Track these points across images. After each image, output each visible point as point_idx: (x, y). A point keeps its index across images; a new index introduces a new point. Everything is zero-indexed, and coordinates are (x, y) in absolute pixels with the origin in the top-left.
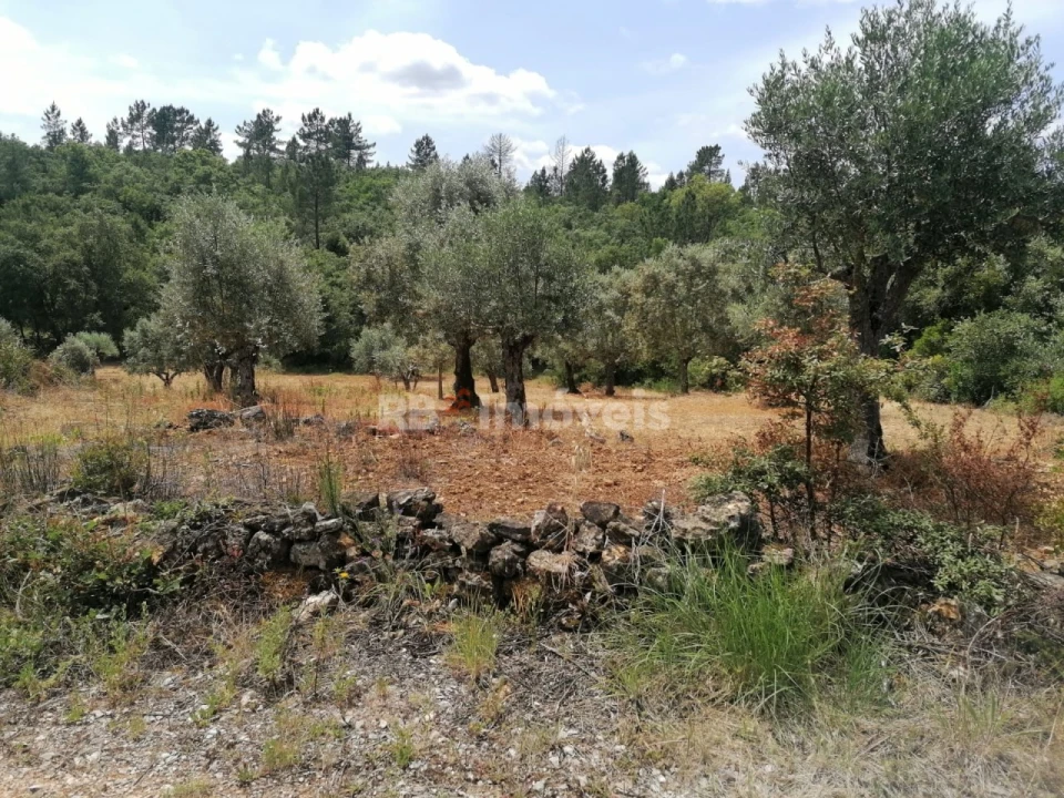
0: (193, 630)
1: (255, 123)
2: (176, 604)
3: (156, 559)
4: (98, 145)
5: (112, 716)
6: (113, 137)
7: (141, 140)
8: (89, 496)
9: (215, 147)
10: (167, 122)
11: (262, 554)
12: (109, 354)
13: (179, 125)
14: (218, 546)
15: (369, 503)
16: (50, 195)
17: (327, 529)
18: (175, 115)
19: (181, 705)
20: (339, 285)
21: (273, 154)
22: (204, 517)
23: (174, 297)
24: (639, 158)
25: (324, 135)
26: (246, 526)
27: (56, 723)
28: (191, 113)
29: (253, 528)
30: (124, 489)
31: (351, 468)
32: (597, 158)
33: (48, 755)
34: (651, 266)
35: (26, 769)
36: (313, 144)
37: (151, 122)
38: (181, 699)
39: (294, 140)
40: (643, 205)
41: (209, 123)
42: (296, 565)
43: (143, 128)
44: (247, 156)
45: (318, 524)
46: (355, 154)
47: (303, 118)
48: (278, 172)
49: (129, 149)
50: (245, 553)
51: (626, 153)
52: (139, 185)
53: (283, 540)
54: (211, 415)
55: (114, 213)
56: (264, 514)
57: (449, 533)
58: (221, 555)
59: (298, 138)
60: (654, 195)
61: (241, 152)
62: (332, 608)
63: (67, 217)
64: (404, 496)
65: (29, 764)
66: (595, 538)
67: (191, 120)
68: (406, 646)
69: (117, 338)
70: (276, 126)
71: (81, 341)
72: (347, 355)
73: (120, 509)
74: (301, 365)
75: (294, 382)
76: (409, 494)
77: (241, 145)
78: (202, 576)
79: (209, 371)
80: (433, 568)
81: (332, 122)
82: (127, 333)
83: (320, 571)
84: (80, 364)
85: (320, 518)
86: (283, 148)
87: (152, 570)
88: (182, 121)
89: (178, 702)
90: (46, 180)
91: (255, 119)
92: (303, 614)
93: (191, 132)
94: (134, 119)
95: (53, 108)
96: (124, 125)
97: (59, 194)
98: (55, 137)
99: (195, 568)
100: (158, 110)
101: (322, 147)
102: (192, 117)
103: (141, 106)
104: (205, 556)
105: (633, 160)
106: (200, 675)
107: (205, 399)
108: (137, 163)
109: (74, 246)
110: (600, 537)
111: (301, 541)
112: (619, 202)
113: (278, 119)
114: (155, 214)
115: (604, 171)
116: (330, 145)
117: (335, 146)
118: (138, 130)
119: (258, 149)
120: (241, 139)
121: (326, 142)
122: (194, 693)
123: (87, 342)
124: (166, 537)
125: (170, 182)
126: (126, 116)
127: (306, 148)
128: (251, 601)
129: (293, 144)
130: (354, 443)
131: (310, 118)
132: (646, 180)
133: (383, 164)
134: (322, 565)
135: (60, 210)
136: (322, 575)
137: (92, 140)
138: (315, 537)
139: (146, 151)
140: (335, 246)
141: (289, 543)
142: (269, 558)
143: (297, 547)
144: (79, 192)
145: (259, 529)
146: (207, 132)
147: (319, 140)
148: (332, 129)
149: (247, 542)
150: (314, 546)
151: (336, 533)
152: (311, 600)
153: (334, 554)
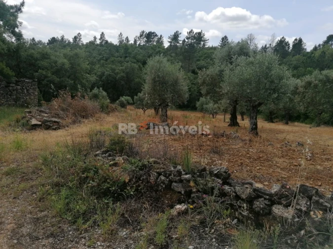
3: (127, 181)
4: (132, 44)
6: (135, 41)
7: (142, 42)
9: (162, 43)
10: (150, 36)
11: (162, 184)
12: (130, 102)
14: (147, 179)
16: (119, 58)
17: (186, 179)
18: (152, 34)
21: (178, 44)
22: (144, 166)
24: (303, 40)
25: (194, 37)
26: (157, 173)
28: (156, 33)
29: (160, 174)
32: (287, 40)
34: (308, 78)
36: (190, 40)
37: (146, 37)
39: (184, 40)
40: (304, 56)
41: (161, 36)
42: (173, 190)
43: (143, 38)
44: (171, 45)
45: (182, 177)
46: (202, 43)
47: (188, 33)
48: (179, 50)
49: (139, 45)
50: (156, 183)
51: (298, 38)
52: (142, 55)
53: (169, 180)
55: (134, 63)
56: (163, 169)
57: (235, 189)
60: (308, 53)
61: (169, 44)
63: (123, 64)
64: (216, 170)
66: (306, 204)
67: (156, 35)
70: (180, 36)
72: (195, 106)
75: (179, 113)
76: (218, 169)
77: (169, 42)
78: (141, 189)
79: (155, 109)
80: (227, 204)
81: (196, 34)
82: (135, 97)
83: (182, 195)
84: (123, 105)
85: (183, 173)
86: (181, 42)
87: (125, 185)
88: (154, 36)
90: (118, 54)
91: (174, 34)
92: (175, 212)
93: (156, 39)
94: (141, 36)
95: (121, 34)
96: (138, 38)
97: (121, 57)
98: (121, 42)
99: (139, 186)
100: (147, 33)
101: (193, 41)
103: (143, 32)
104: (143, 182)
105: (301, 40)
108: (141, 48)
109: (123, 72)
110: (309, 203)
111: (176, 182)
112: (294, 56)
113: (180, 34)
114: (144, 63)
115: (289, 44)
116: (195, 41)
117: (196, 41)
119: (174, 43)
120: (169, 40)
123: (125, 99)
124: (131, 173)
127: (188, 42)
129: (184, 41)
131: (190, 33)
132: (305, 48)
133: (211, 46)
134: (183, 192)
135: (121, 62)
136: (182, 196)
137: (130, 42)
138: (181, 181)
139: (144, 45)
140: (194, 72)
141: (171, 182)
142: (164, 186)
143: (174, 184)
144: (126, 57)
145: (162, 175)
146: (160, 38)
147: (192, 39)
148: (196, 36)
149: (157, 179)
150: (180, 185)
151: (188, 181)
152: (178, 207)
153: (188, 189)
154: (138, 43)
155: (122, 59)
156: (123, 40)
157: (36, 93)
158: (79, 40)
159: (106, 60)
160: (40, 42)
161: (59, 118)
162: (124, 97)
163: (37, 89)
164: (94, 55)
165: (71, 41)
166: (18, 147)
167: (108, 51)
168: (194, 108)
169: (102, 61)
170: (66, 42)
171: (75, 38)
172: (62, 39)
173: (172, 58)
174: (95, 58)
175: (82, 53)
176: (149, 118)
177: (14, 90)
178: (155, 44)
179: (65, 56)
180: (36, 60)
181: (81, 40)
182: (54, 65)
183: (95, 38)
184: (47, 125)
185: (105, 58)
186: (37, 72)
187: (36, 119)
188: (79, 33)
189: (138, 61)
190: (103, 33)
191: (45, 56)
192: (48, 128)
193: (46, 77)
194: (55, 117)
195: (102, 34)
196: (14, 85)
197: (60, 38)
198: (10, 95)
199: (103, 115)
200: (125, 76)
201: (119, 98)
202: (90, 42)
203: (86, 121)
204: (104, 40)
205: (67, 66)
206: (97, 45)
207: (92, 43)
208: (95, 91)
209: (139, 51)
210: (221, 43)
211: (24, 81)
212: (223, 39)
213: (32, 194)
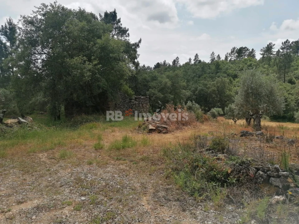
0: (238, 196)
1: (267, 47)
2: (234, 186)
3: (229, 172)
4: (223, 60)
5: (215, 213)
6: (226, 58)
8: (213, 151)
9: (254, 56)
10: (241, 51)
11: (260, 178)
12: (221, 113)
13: (244, 52)
14: (247, 172)
16: (210, 74)
17: (283, 175)
18: (243, 49)
19: (234, 217)
20: (291, 94)
21: (271, 56)
22: (243, 163)
23: (238, 99)
25: (290, 47)
26: (256, 168)
27: (201, 210)
28: (248, 48)
29: (258, 169)
30: (222, 150)
31: (293, 155)
33: (199, 218)
35: (194, 219)
36: (285, 50)
37: (237, 52)
38: (234, 215)
39: (279, 50)
42: (271, 184)
43: (234, 54)
44: (263, 57)
45: (280, 173)
47: (282, 43)
48: (273, 61)
49: (230, 60)
50: (255, 176)
52: (232, 69)
53: (267, 175)
54: (247, 132)
55: (225, 77)
56: (262, 166)
58: (248, 175)
59: (280, 49)
61: (261, 56)
62: (284, 202)
63: (214, 79)
65: (195, 218)
67: (248, 50)
69: (223, 110)
70: (273, 47)
71: (215, 110)
72: (293, 117)
73: (221, 156)
74: (276, 119)
75: (274, 124)
77: (261, 54)
78: (242, 180)
79: (247, 120)
81: (292, 43)
82: (226, 108)
83: (280, 188)
84: (214, 116)
85: (280, 171)
86: (275, 53)
87: (228, 175)
89: (233, 216)
90: (210, 70)
91: (266, 46)
92: (273, 201)
93: (247, 53)
94: (232, 52)
95: (213, 53)
96: (229, 54)
97: (212, 74)
98: (213, 60)
99: (240, 177)
100: (239, 48)
101: (288, 51)
102: (248, 49)
103: (234, 48)
104: (243, 175)
106: (239, 210)
107: (245, 128)
108: (232, 63)
109: (215, 86)
111: (273, 177)
113: (274, 45)
114: (235, 77)
116: (291, 50)
117: (293, 50)
118: (233, 55)
119: (267, 55)
120: (262, 53)
121: (290, 49)
122: (237, 215)
123: (216, 110)
124: (232, 166)
125: (240, 67)
126: (230, 52)
127: (283, 52)
128: (256, 192)
130: (294, 147)
131: (285, 43)
134: (281, 187)
135: (212, 78)
136: (280, 190)
137: (221, 59)
138: (279, 177)
139: (234, 60)
141: (269, 176)
142: (262, 180)
143: (272, 178)
144: (217, 73)
145: (260, 170)
146: (252, 52)
147: (287, 49)
148: (292, 45)
149: (256, 173)
150: (278, 180)
151: (286, 177)
152: (276, 197)
153: (286, 184)
155: (214, 75)
156: (215, 58)
157: (148, 107)
158: (178, 63)
159: (199, 77)
160: (148, 67)
161: (167, 125)
162: (216, 108)
163: (148, 104)
164: (189, 73)
165: (171, 64)
166: (145, 143)
167: (201, 69)
169: (196, 78)
170: (167, 65)
171: (174, 61)
172: (165, 63)
174: (189, 76)
175: (180, 73)
177: (133, 105)
179: (168, 77)
180: (148, 81)
181: (179, 62)
182: (159, 84)
183: (190, 60)
184: (159, 130)
185: (198, 76)
187: (152, 125)
188: (177, 57)
189: (228, 75)
190: (197, 54)
191: (154, 78)
192: (160, 132)
193: (154, 94)
194: (164, 124)
195: (197, 56)
196: (134, 101)
197: (163, 63)
200: (216, 89)
202: (186, 63)
203: (186, 128)
204: (197, 60)
206: (192, 65)
207: (187, 64)
208: (189, 104)
209: (229, 66)
211: (140, 98)
213: (161, 173)
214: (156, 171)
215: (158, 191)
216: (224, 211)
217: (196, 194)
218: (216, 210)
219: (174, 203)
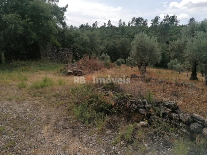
1: (155, 19)
3: (113, 105)
4: (127, 26)
6: (129, 24)
7: (133, 25)
8: (106, 89)
9: (146, 24)
10: (139, 20)
11: (133, 109)
12: (124, 62)
13: (140, 21)
15: (159, 102)
16: (118, 35)
21: (157, 25)
25: (169, 19)
26: (131, 102)
27: (88, 134)
29: (132, 103)
33: (84, 141)
35: (80, 143)
36: (166, 22)
37: (136, 21)
39: (162, 21)
42: (140, 113)
43: (134, 22)
44: (152, 25)
45: (146, 105)
46: (175, 23)
47: (165, 17)
48: (158, 28)
49: (131, 26)
50: (130, 107)
53: (138, 107)
54: (135, 75)
55: (128, 38)
56: (135, 100)
57: (179, 115)
58: (125, 107)
59: (163, 21)
61: (151, 25)
64: (168, 103)
65: (81, 142)
67: (143, 20)
68: (162, 142)
69: (125, 60)
70: (159, 19)
73: (110, 93)
74: (157, 67)
76: (169, 102)
77: (151, 23)
78: (121, 110)
79: (139, 67)
80: (173, 124)
81: (171, 17)
83: (145, 116)
85: (147, 103)
86: (159, 23)
87: (111, 107)
88: (141, 20)
90: (118, 33)
91: (155, 18)
92: (139, 125)
93: (142, 22)
94: (133, 20)
95: (120, 20)
96: (131, 22)
97: (120, 35)
98: (120, 25)
99: (120, 108)
101: (168, 22)
103: (134, 18)
104: (122, 107)
108: (133, 29)
111: (141, 108)
113: (159, 17)
114: (133, 38)
116: (169, 22)
117: (171, 22)
119: (155, 24)
120: (152, 22)
121: (169, 21)
122: (112, 137)
126: (131, 20)
127: (164, 23)
128: (129, 120)
129: (162, 22)
133: (181, 25)
134: (145, 115)
135: (119, 38)
136: (145, 117)
137: (126, 25)
138: (145, 108)
139: (134, 26)
140: (167, 43)
141: (139, 108)
142: (134, 110)
143: (141, 109)
144: (122, 34)
145: (133, 103)
146: (145, 21)
147: (167, 21)
148: (170, 18)
149: (131, 105)
150: (144, 110)
151: (149, 108)
152: (141, 122)
153: (148, 113)
154: (131, 25)
155: (120, 36)
156: (121, 24)
157: (72, 56)
158: (96, 25)
159: (111, 37)
160: (75, 27)
161: (82, 69)
162: (120, 59)
163: (72, 54)
164: (104, 34)
165: (92, 26)
166: (61, 83)
167: (112, 31)
168: (166, 67)
169: (108, 37)
170: (89, 27)
171: (94, 24)
172: (87, 25)
173: (153, 34)
174: (104, 35)
175: (97, 33)
176: (134, 72)
177: (61, 54)
178: (142, 25)
179: (88, 35)
180: (73, 37)
181: (97, 25)
182: (81, 40)
183: (105, 24)
184: (75, 73)
185: (110, 36)
186: (73, 44)
187: (70, 70)
188: (96, 21)
189: (130, 37)
190: (110, 20)
191: (77, 35)
192: (76, 75)
193: (77, 47)
194: (80, 69)
195: (109, 21)
196: (61, 51)
197: (86, 25)
198: (59, 57)
199: (106, 69)
200: (121, 46)
201: (117, 60)
202: (102, 26)
203: (96, 72)
204: (110, 25)
205: (88, 41)
206: (106, 28)
207: (103, 27)
208: (103, 55)
209: (131, 30)
210: (189, 22)
211: (66, 49)
212: (191, 20)
213: (65, 107)
214: (62, 105)
215: (59, 121)
216: (104, 134)
217: (87, 122)
218: (98, 134)
219: (69, 130)
